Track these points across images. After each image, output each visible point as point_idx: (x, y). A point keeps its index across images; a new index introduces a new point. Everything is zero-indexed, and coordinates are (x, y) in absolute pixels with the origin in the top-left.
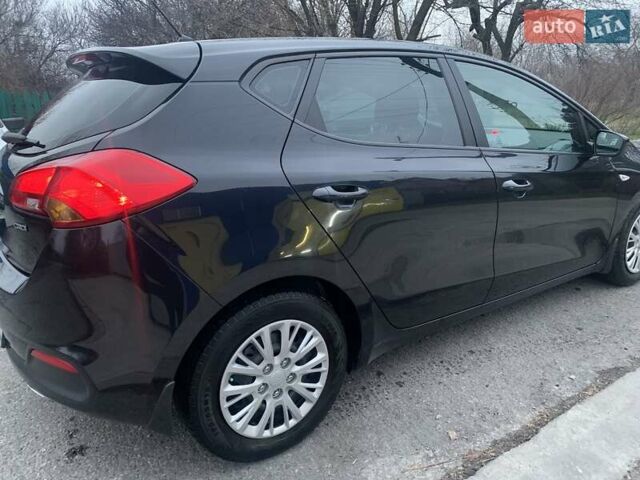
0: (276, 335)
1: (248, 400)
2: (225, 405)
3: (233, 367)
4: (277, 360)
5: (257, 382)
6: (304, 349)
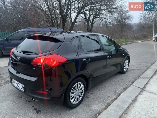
0: (78, 85)
1: (73, 97)
2: (70, 98)
3: (72, 91)
5: (75, 94)
6: (81, 87)
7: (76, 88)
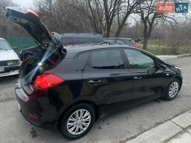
0: (79, 113)
1: (73, 126)
2: (68, 127)
3: (70, 119)
4: (79, 118)
5: (75, 123)
6: (85, 115)
7: (77, 116)
